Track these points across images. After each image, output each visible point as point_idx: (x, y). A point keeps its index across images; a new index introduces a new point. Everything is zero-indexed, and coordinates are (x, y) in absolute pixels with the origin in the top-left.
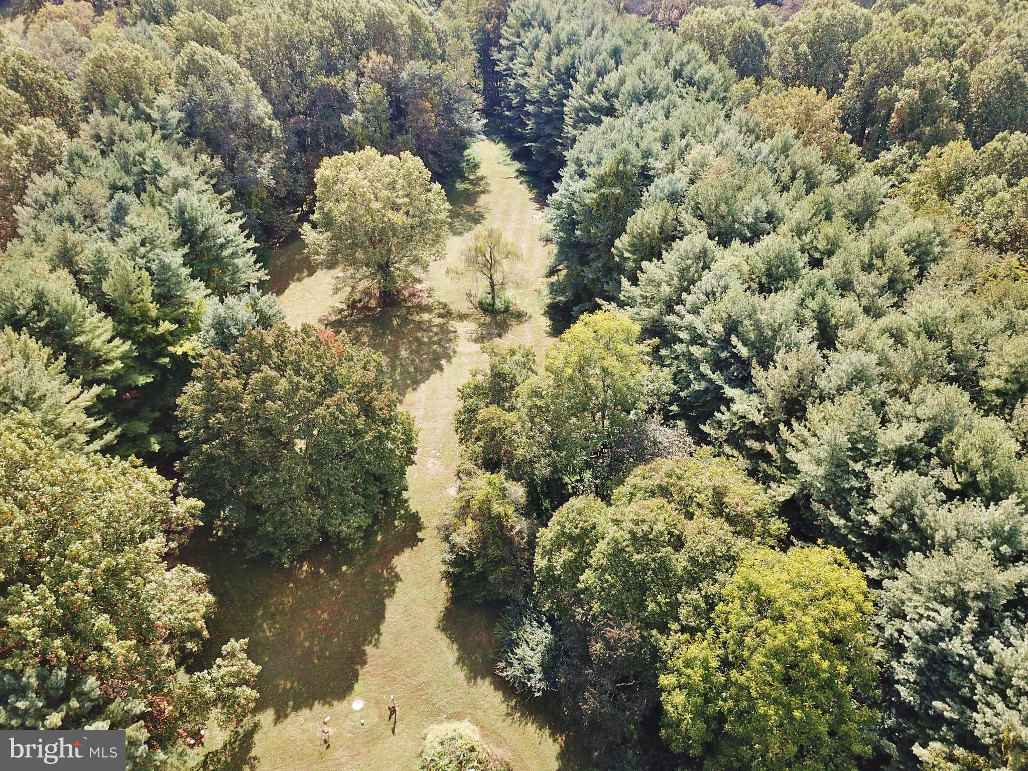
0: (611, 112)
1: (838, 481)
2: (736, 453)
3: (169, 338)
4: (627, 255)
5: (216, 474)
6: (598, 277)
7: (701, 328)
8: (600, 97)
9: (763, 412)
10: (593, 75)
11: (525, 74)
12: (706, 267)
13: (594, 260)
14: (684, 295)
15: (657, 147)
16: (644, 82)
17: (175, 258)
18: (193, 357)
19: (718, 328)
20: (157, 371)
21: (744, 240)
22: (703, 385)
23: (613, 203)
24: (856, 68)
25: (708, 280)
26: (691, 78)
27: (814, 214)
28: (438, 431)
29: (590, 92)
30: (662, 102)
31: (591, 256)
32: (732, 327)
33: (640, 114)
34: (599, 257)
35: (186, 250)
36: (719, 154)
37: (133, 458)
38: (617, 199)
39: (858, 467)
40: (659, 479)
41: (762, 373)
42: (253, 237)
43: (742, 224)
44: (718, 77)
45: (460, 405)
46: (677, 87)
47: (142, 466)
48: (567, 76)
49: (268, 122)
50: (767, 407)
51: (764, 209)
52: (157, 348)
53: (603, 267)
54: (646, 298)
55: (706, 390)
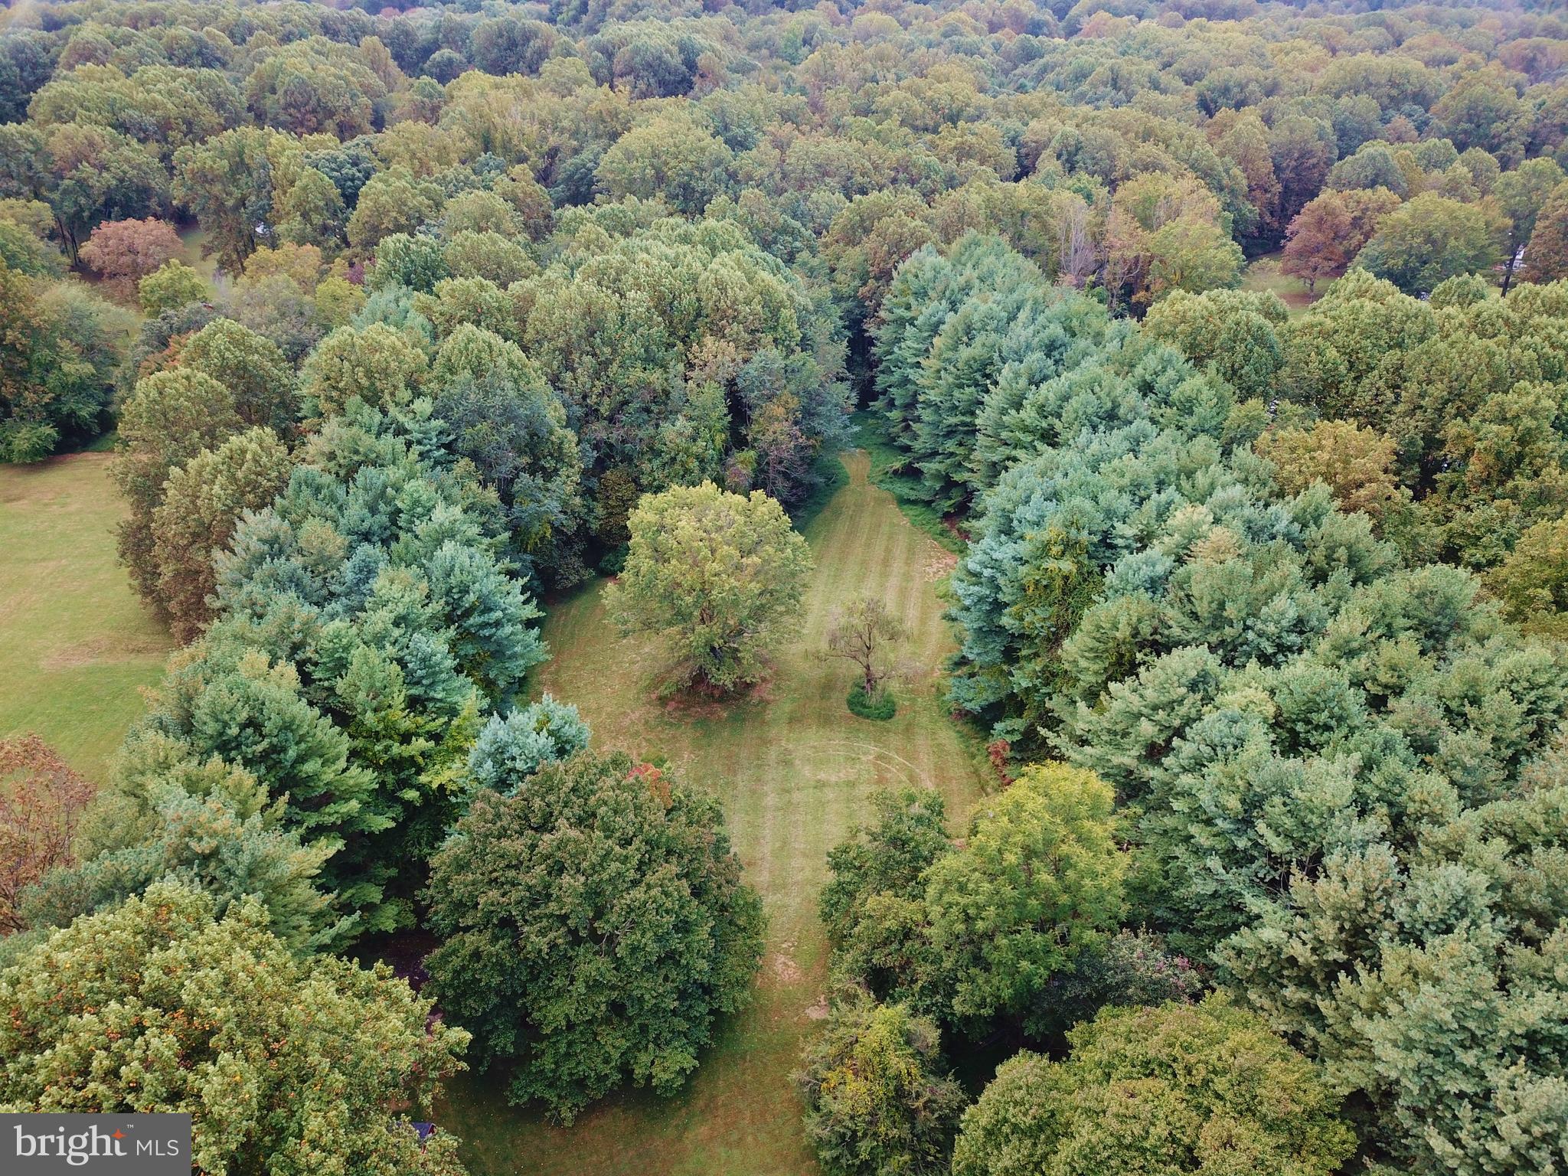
0: (1050, 438)
1: (1438, 1078)
2: (1267, 1003)
3: (420, 760)
4: (1083, 663)
5: (480, 980)
6: (1035, 686)
7: (1205, 799)
8: (1033, 414)
9: (1309, 946)
10: (1023, 382)
11: (918, 365)
12: (1208, 699)
13: (1029, 659)
14: (1176, 742)
15: (1124, 502)
16: (1099, 398)
17: (436, 645)
18: (453, 793)
19: (1233, 803)
20: (399, 808)
21: (1265, 660)
22: (1211, 887)
23: (1059, 582)
24: (1413, 387)
25: (1212, 724)
26: (1168, 395)
27: (1370, 628)
28: (791, 910)
29: (1018, 406)
30: (1126, 429)
31: (1024, 652)
32: (1254, 804)
33: (1095, 447)
34: (1036, 655)
35: (452, 632)
36: (1217, 521)
37: (379, 965)
38: (1066, 578)
39: (1469, 1058)
40: (1154, 1048)
41: (1306, 884)
42: (535, 602)
43: (1260, 634)
44: (1207, 394)
45: (830, 878)
46: (1147, 405)
47: (393, 977)
48: (983, 374)
49: (560, 432)
50: (1316, 938)
51: (1292, 613)
52: (402, 775)
53: (1043, 671)
54: (1115, 733)
55: (1215, 895)
